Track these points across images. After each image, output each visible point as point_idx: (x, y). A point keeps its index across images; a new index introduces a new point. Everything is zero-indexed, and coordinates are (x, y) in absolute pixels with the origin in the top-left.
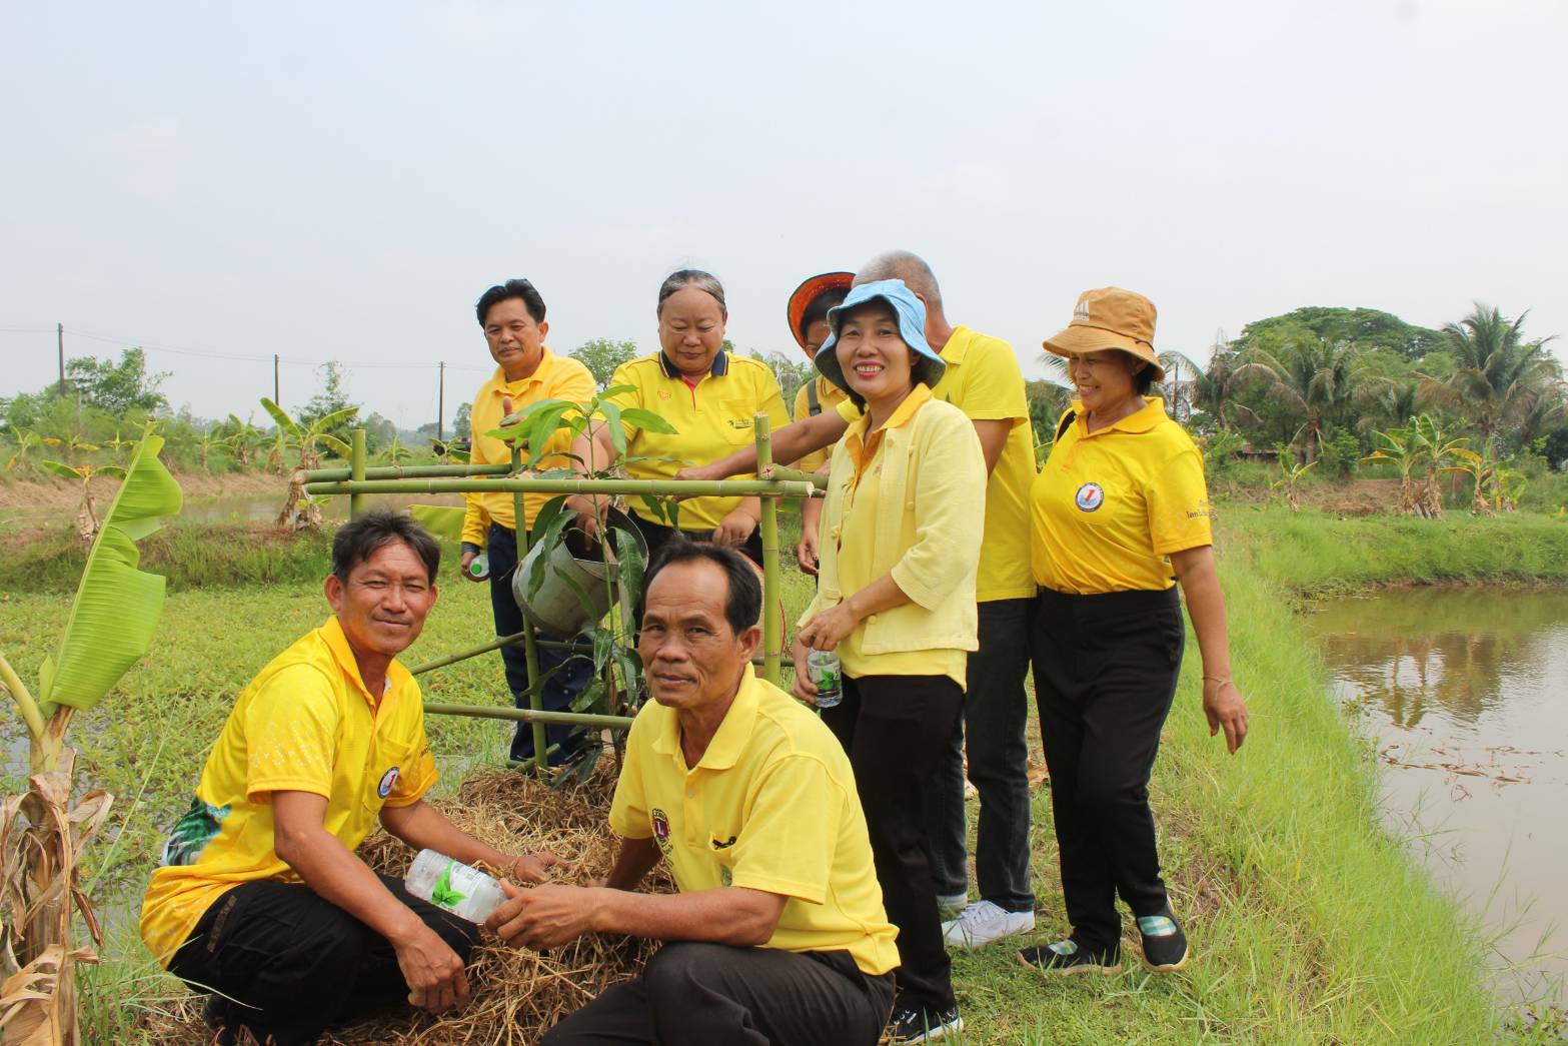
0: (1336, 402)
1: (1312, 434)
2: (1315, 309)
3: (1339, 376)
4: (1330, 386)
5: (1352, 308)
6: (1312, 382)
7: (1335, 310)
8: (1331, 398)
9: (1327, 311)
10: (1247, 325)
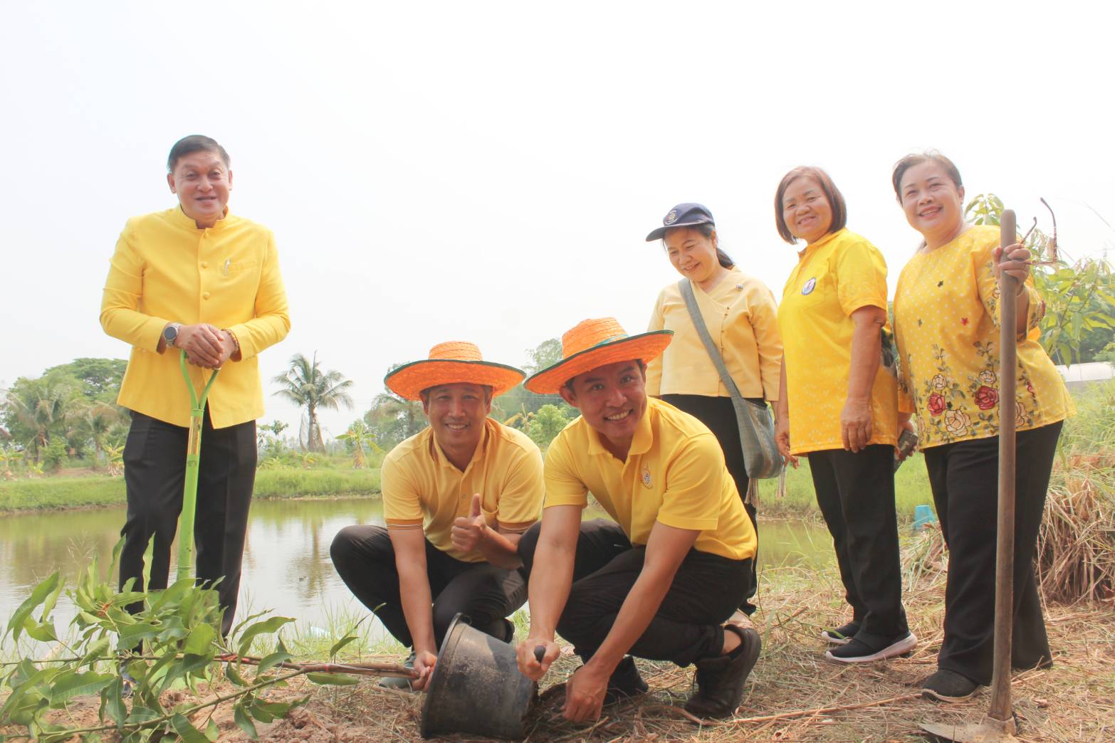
0: (56, 421)
1: (41, 442)
2: (87, 359)
3: (57, 405)
4: (49, 411)
5: (112, 359)
6: (38, 409)
7: (100, 360)
8: (51, 419)
9: (94, 361)
10: (46, 370)
